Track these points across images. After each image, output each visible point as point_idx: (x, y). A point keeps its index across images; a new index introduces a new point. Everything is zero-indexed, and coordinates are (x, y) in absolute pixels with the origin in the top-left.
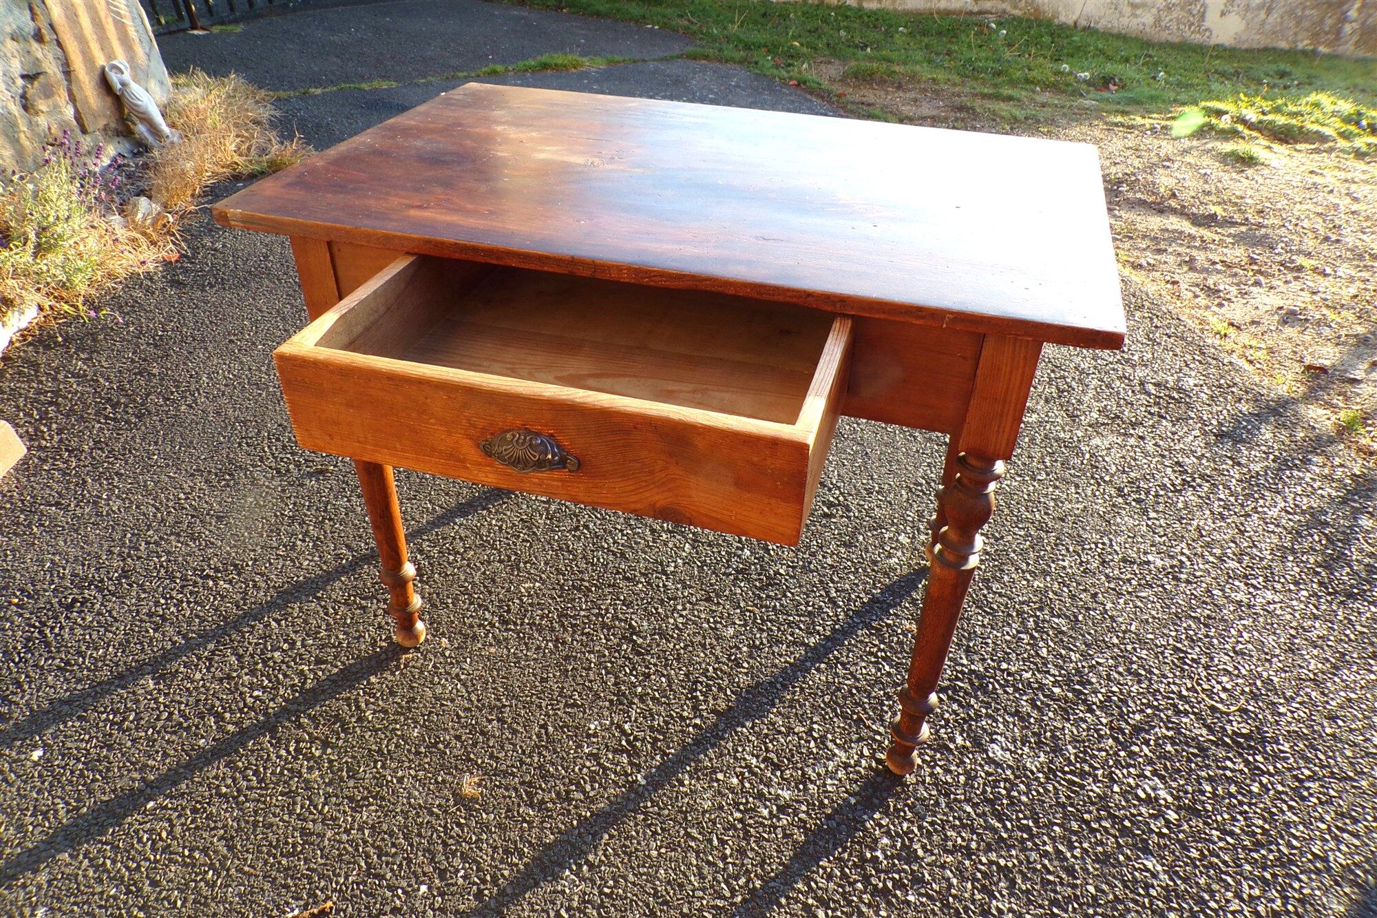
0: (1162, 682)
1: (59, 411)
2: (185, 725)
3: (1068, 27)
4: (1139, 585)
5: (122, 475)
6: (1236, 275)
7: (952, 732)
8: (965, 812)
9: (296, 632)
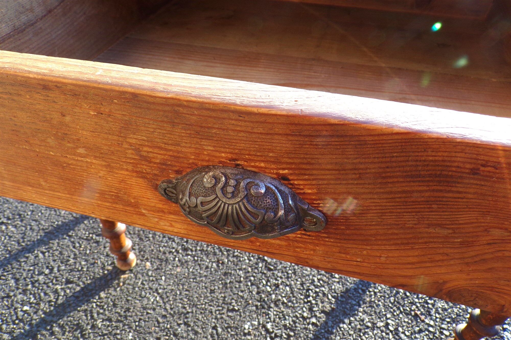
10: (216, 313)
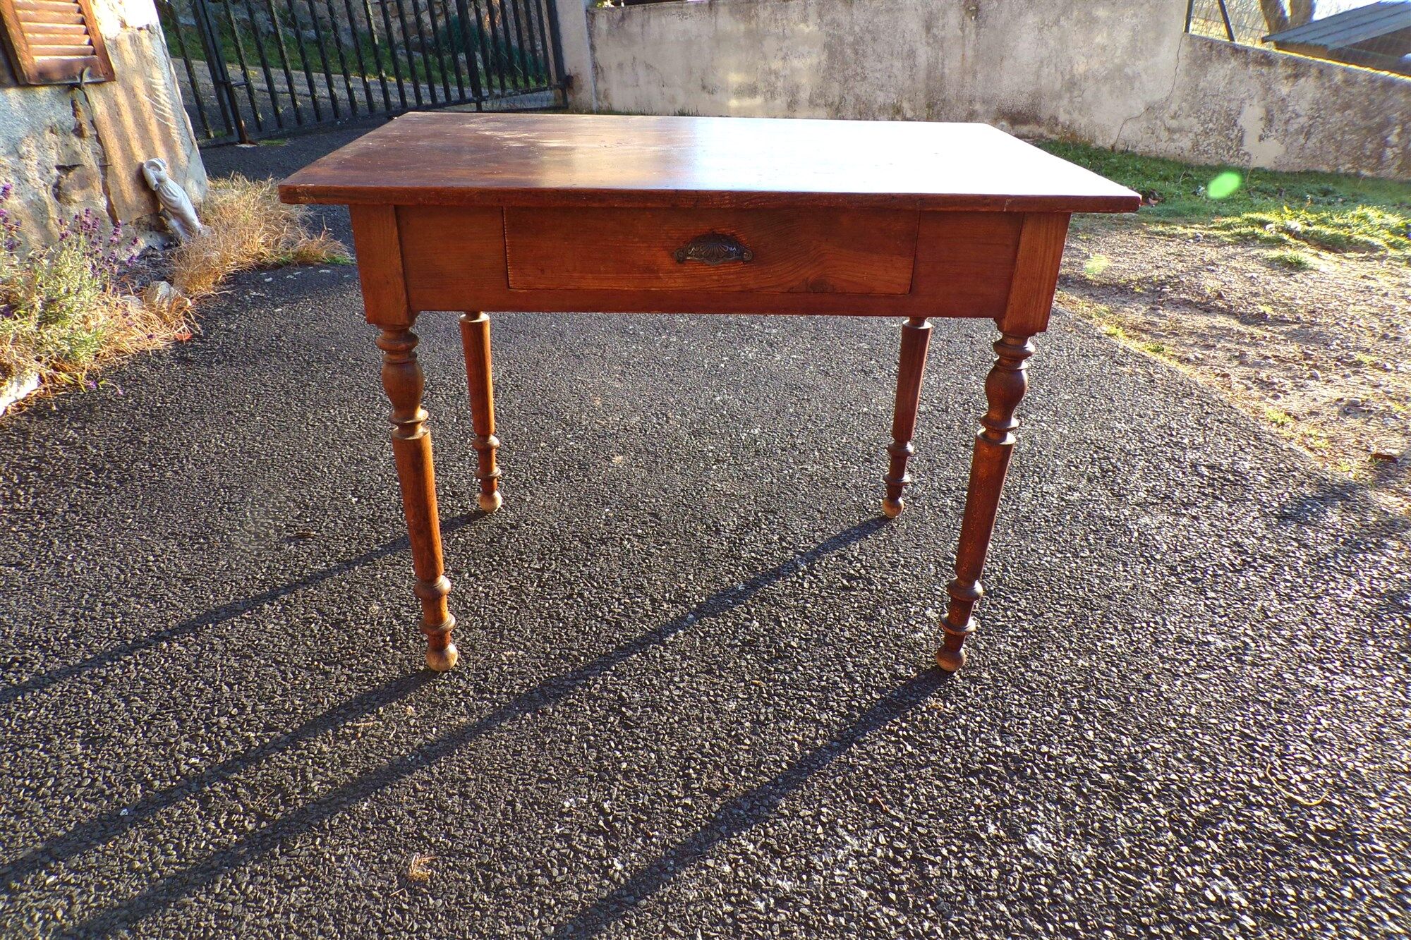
0: (1229, 771)
1: (40, 476)
2: (108, 792)
3: (1106, 151)
4: (1199, 666)
5: (92, 537)
6: (1290, 369)
7: (984, 820)
8: (998, 911)
9: (248, 697)
10: (516, 782)
